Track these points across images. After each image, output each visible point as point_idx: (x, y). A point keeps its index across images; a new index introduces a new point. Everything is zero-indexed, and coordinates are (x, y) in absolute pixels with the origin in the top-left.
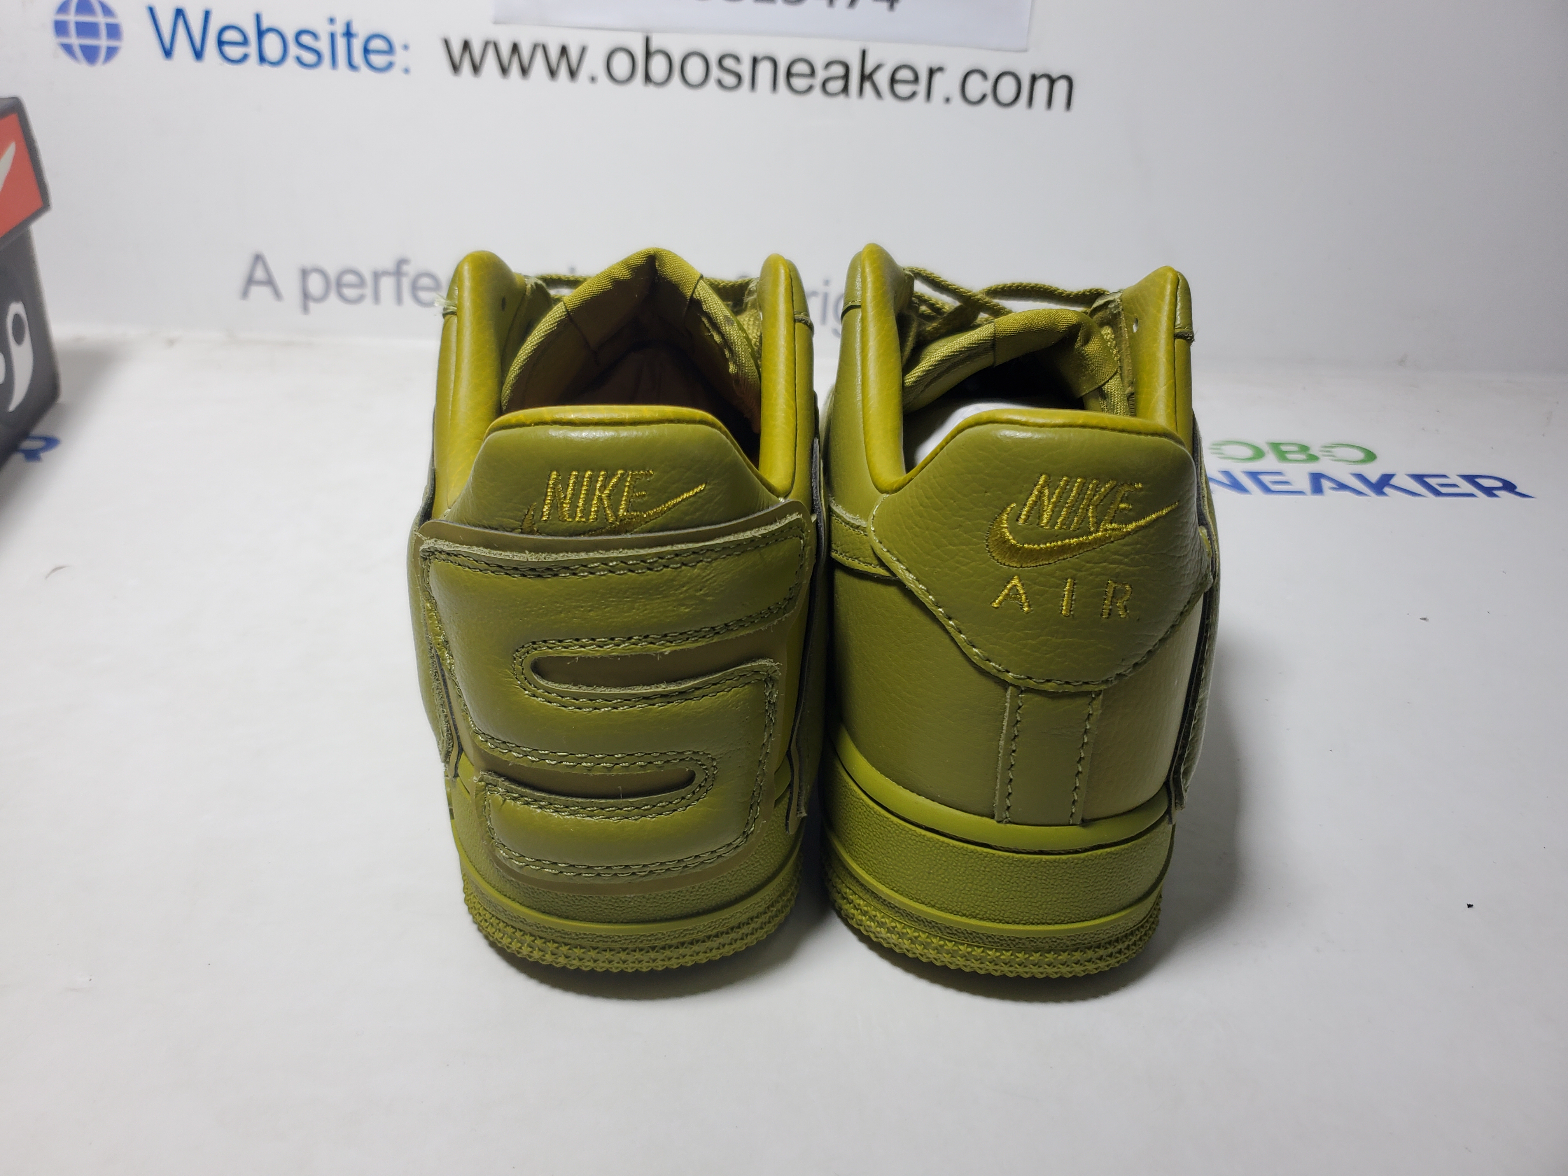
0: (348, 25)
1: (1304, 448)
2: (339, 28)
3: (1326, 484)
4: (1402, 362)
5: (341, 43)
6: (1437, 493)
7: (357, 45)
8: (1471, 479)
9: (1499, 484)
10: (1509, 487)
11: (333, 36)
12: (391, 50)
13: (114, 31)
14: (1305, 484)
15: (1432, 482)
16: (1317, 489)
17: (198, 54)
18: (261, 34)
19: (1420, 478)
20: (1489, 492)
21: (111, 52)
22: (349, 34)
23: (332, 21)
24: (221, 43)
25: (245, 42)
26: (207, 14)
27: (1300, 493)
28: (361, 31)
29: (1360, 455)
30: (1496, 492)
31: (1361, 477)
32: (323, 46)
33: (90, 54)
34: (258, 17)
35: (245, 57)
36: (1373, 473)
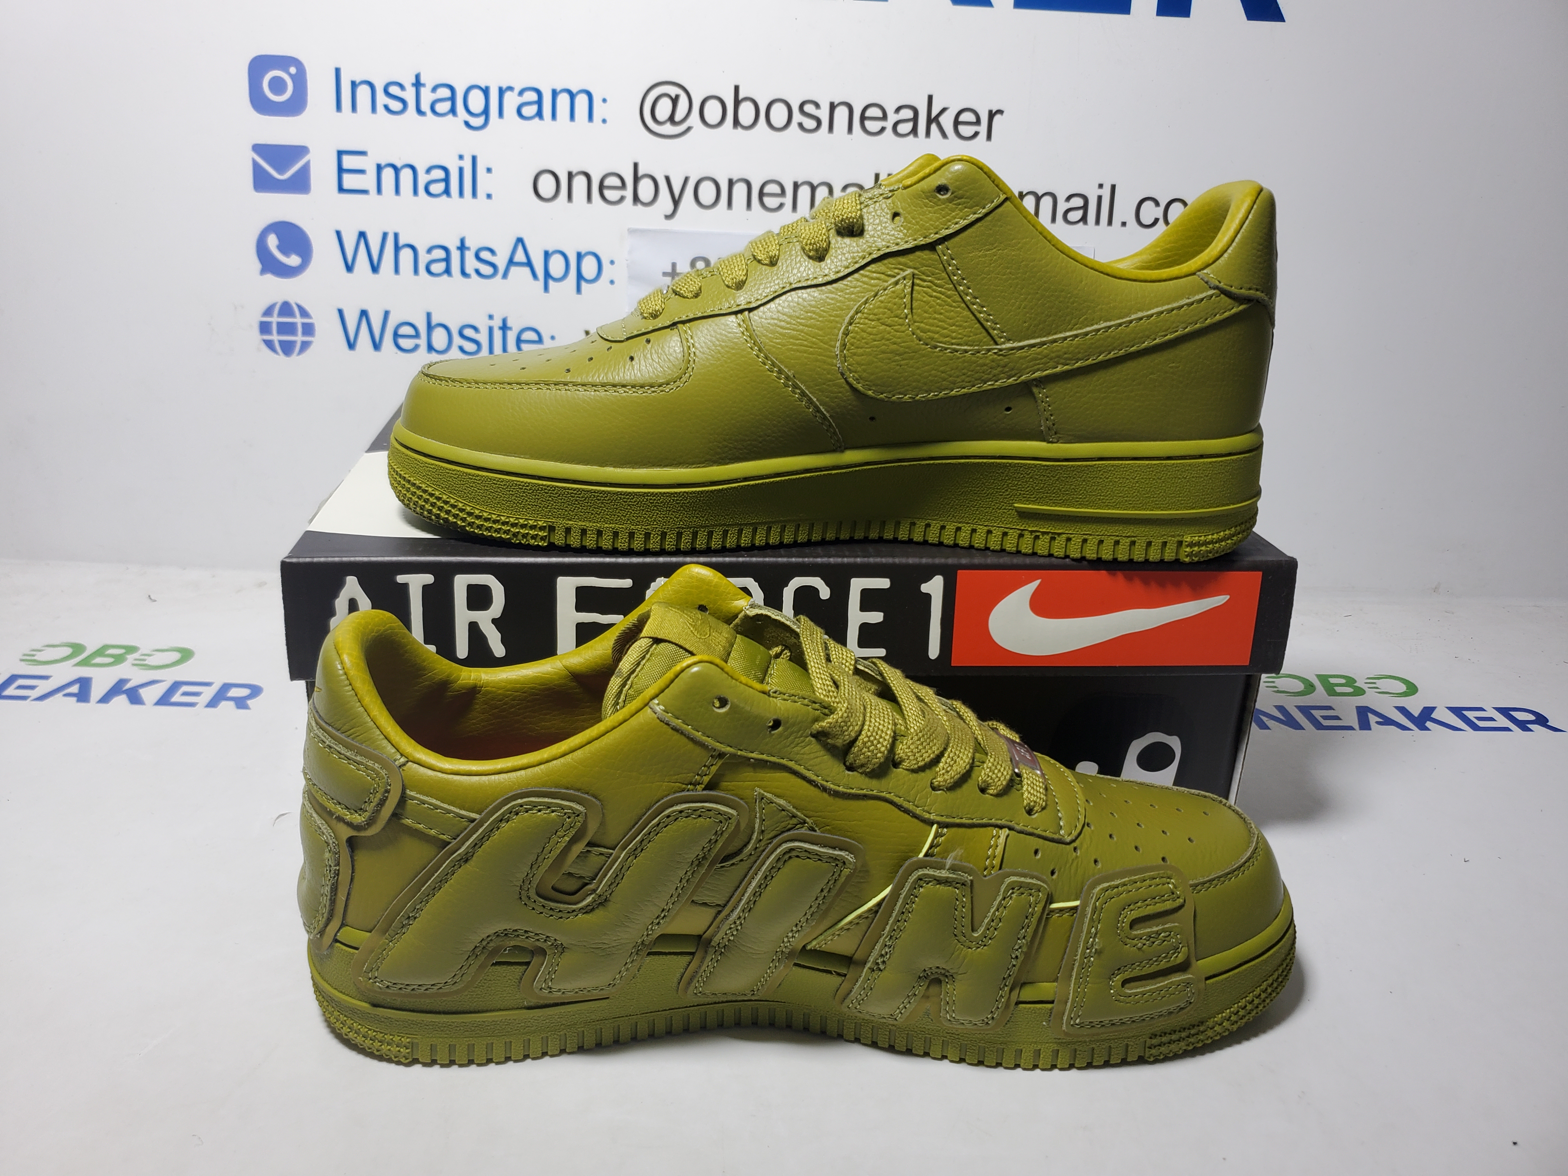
0: (504, 321)
1: (1350, 681)
2: (497, 323)
3: (1373, 719)
4: (1436, 590)
5: (498, 335)
6: (1476, 728)
7: (511, 337)
8: (1505, 712)
9: (1532, 717)
10: (1541, 720)
11: (491, 329)
12: (540, 341)
13: (309, 329)
14: (1352, 719)
15: (1470, 715)
16: (1365, 725)
17: (377, 346)
18: (430, 328)
19: (1458, 711)
20: (1523, 726)
21: (305, 345)
22: (504, 328)
23: (491, 317)
24: (396, 335)
25: (417, 335)
26: (387, 314)
27: (1350, 728)
28: (515, 325)
29: (1403, 688)
30: (1529, 726)
31: (1402, 710)
32: (483, 338)
33: (287, 348)
34: (429, 315)
35: (417, 347)
36: (1415, 706)
